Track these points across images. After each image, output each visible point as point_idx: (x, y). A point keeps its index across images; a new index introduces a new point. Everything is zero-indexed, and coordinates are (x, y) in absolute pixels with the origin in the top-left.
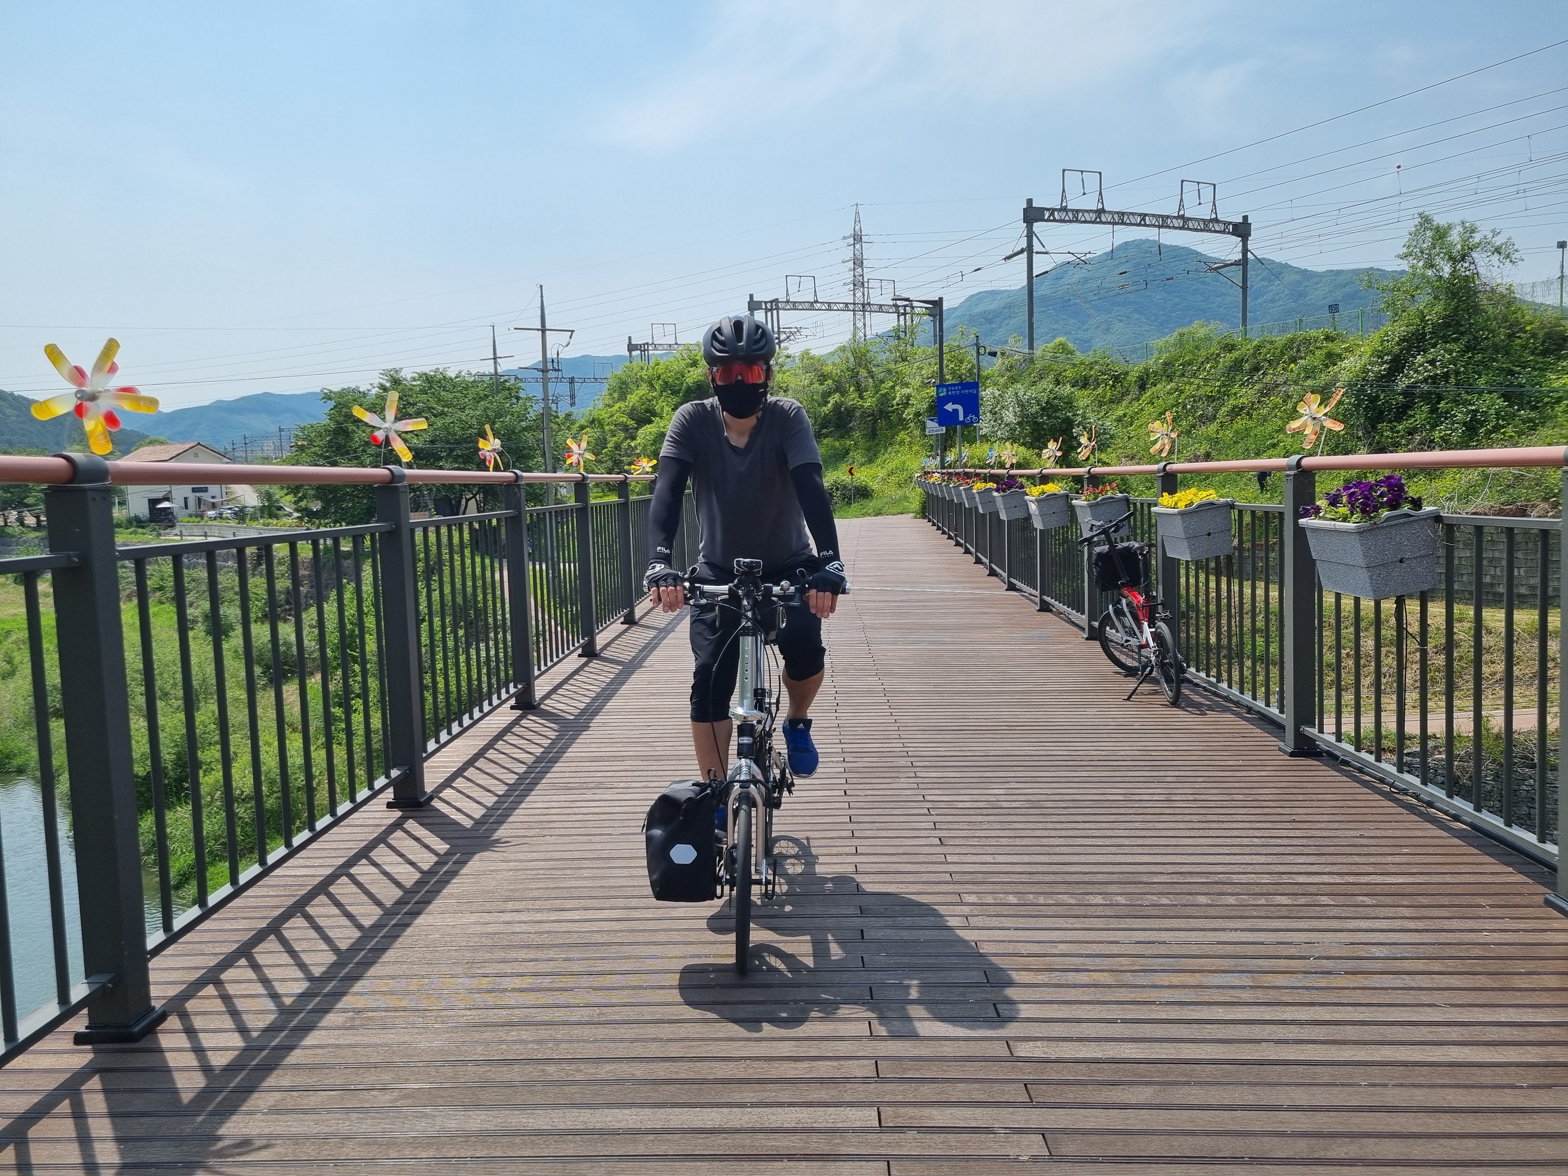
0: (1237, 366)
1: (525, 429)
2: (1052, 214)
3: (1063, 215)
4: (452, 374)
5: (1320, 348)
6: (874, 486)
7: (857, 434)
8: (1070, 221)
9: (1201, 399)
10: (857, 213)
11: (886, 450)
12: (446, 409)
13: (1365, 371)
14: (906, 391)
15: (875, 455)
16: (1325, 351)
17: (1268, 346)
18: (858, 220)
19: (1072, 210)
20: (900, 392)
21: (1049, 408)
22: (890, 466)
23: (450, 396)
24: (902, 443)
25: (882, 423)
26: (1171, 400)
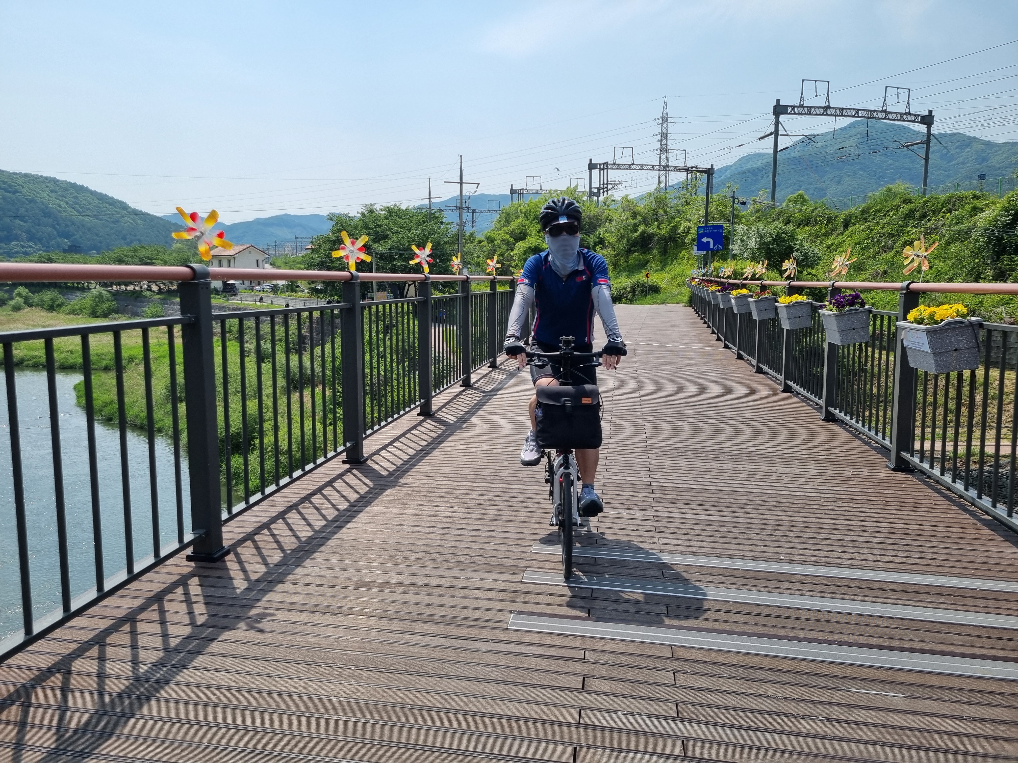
0: (910, 215)
1: (446, 243)
2: (793, 109)
3: (801, 110)
4: (403, 207)
5: (968, 204)
6: (662, 285)
7: (655, 251)
8: (805, 114)
9: (884, 235)
10: (665, 103)
11: (672, 263)
12: (399, 230)
13: (996, 221)
14: (688, 224)
15: (665, 265)
16: (971, 206)
17: (934, 201)
18: (665, 107)
19: (807, 107)
20: (685, 225)
21: (778, 239)
22: (674, 273)
23: (402, 221)
24: (683, 257)
25: (671, 244)
26: (864, 234)
